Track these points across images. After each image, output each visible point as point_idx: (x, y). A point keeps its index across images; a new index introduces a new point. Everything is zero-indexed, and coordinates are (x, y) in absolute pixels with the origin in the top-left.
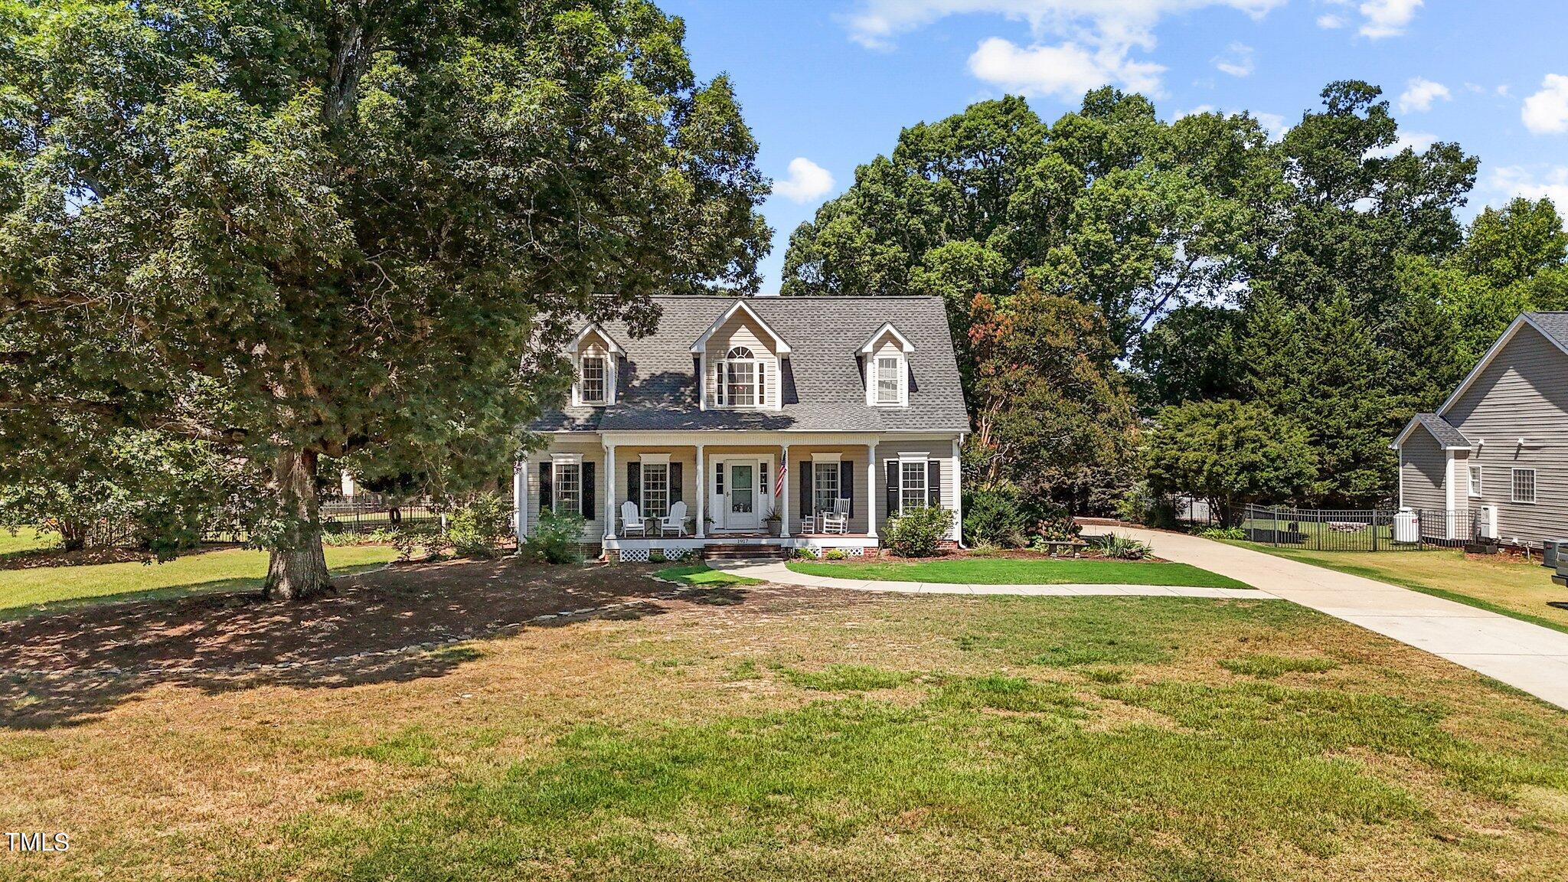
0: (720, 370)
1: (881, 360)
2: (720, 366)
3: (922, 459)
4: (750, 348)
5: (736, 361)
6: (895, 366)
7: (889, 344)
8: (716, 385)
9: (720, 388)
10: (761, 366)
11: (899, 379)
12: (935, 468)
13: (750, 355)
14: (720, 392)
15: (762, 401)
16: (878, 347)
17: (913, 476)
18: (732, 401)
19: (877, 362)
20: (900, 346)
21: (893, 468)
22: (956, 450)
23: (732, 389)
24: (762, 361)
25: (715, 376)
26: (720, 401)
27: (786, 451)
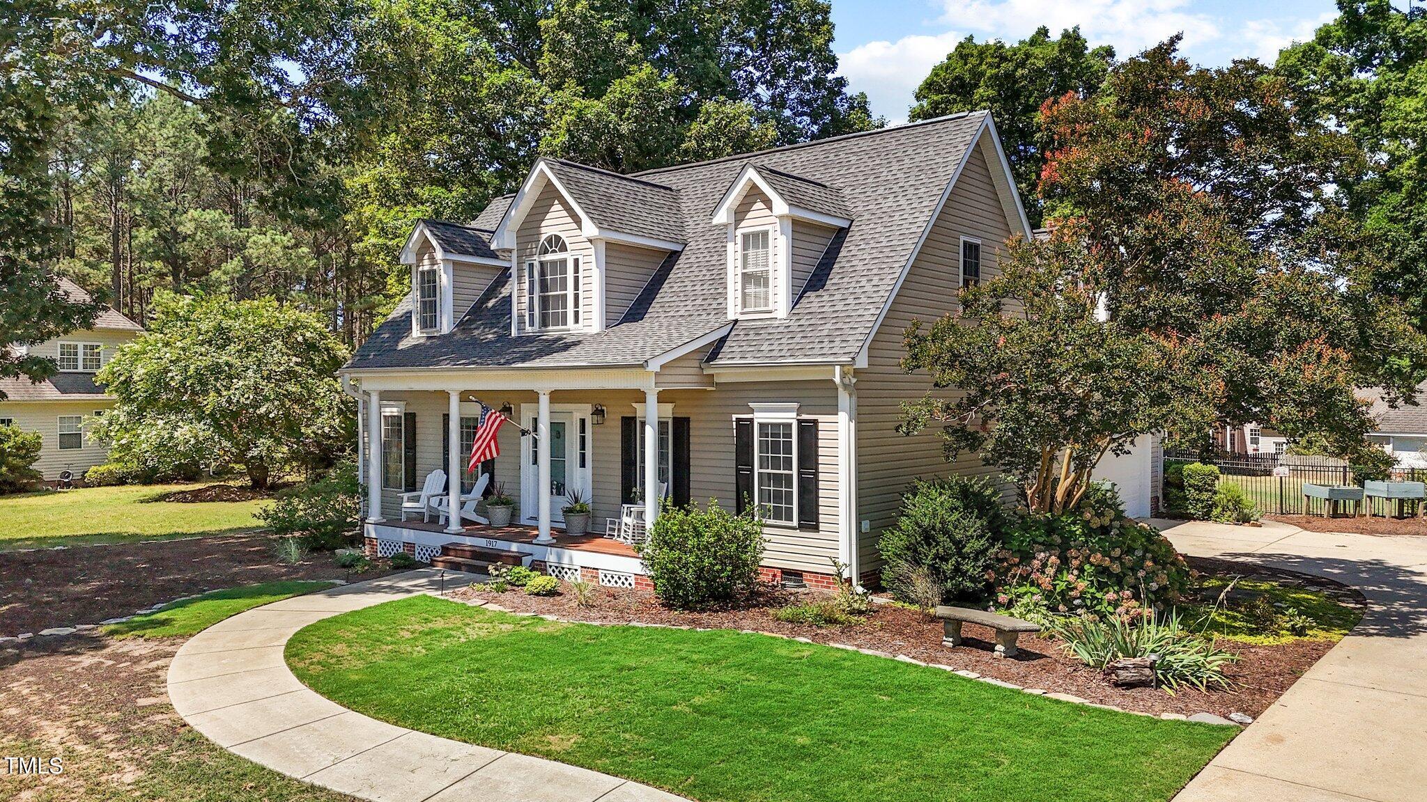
0: (531, 275)
1: (746, 237)
2: (531, 266)
3: (786, 415)
4: (563, 236)
5: (549, 257)
6: (765, 245)
7: (759, 205)
8: (526, 299)
9: (531, 299)
10: (576, 261)
11: (771, 268)
12: (809, 432)
13: (563, 248)
14: (531, 309)
15: (577, 321)
16: (740, 213)
17: (775, 447)
18: (544, 323)
19: (739, 240)
20: (768, 203)
21: (744, 428)
22: (844, 398)
23: (544, 302)
24: (577, 254)
25: (526, 286)
26: (532, 324)
27: (544, 400)
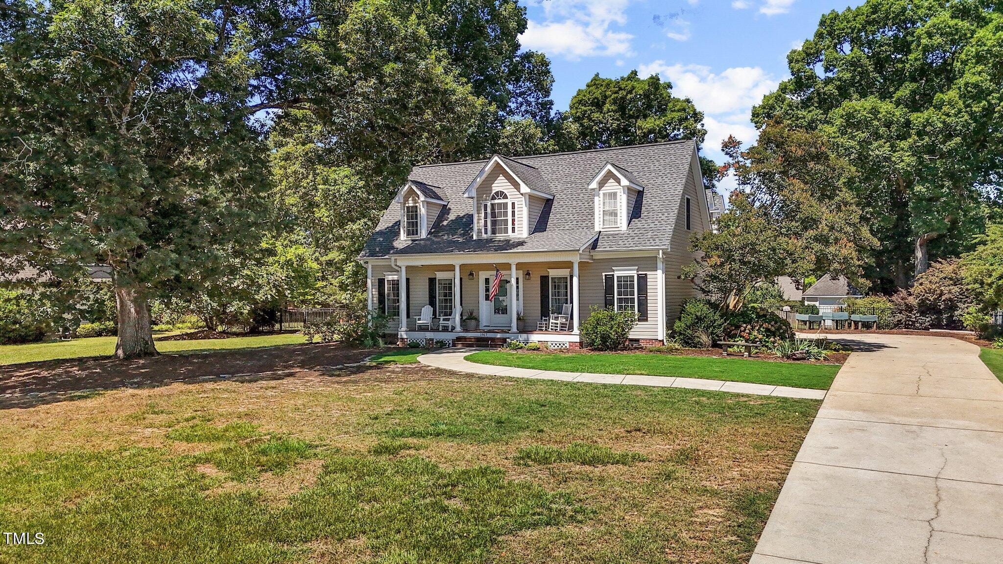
0: (486, 209)
1: (604, 194)
2: (486, 206)
3: (633, 273)
4: (505, 191)
5: (496, 201)
6: (615, 198)
7: (612, 180)
8: (483, 221)
9: (486, 222)
10: (513, 204)
11: (618, 208)
12: (643, 280)
13: (506, 197)
14: (486, 225)
15: (513, 231)
16: (602, 184)
17: (626, 286)
18: (494, 232)
19: (601, 195)
20: (618, 181)
21: (609, 279)
22: (660, 265)
23: (494, 223)
24: (514, 200)
25: (483, 215)
26: (486, 233)
27: (514, 268)
